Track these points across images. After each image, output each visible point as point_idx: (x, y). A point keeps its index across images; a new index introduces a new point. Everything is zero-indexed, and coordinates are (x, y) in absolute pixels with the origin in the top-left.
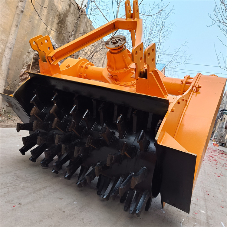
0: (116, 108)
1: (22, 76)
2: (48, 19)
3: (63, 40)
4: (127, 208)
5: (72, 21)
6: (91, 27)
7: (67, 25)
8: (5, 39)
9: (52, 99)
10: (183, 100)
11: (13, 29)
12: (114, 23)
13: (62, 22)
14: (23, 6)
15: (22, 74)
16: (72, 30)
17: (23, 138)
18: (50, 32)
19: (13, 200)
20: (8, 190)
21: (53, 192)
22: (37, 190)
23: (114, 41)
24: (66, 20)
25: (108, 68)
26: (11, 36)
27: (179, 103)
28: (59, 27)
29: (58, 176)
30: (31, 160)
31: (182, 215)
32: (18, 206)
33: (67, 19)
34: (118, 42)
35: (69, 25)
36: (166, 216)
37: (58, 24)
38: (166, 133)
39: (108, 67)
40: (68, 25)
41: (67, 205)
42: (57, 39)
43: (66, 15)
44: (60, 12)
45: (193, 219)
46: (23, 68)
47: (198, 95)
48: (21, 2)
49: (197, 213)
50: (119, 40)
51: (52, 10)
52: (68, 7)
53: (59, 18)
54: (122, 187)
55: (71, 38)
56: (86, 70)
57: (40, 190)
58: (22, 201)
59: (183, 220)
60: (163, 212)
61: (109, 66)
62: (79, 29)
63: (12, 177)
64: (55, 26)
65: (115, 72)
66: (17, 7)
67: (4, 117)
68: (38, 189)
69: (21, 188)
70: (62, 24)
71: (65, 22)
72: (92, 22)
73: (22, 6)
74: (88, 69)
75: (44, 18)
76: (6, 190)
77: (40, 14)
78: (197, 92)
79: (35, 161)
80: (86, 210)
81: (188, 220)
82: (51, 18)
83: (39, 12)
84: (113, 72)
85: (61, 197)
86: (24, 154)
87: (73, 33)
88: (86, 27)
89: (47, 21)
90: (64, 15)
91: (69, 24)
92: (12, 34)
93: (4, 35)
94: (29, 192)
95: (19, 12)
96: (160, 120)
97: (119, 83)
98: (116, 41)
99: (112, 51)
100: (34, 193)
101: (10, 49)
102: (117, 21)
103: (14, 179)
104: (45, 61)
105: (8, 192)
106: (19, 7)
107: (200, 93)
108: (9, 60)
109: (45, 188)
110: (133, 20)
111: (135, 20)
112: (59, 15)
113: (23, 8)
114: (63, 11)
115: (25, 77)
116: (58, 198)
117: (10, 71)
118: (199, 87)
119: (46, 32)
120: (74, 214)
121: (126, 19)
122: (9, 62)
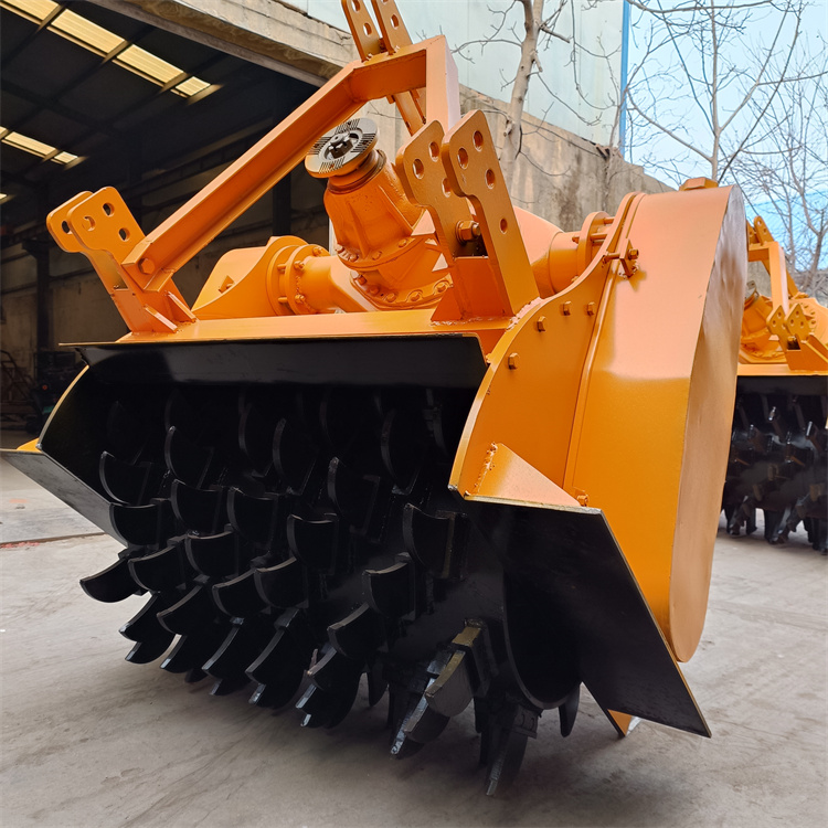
0: (765, 400)
52: (575, 164)
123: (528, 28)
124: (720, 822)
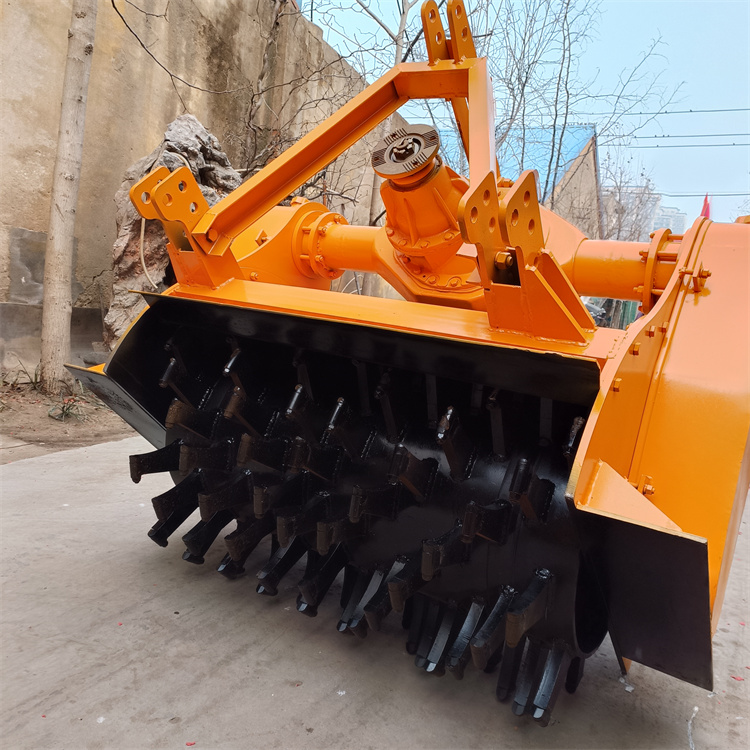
1: (119, 261)
2: (176, 51)
3: (234, 110)
4: (505, 693)
5: (255, 40)
6: (320, 49)
7: (239, 59)
8: (47, 143)
9: (227, 370)
10: (651, 334)
11: (70, 111)
12: (392, 83)
13: (220, 51)
14: (89, 32)
15: (118, 255)
16: (259, 74)
17: (153, 500)
18: (188, 93)
19: (154, 710)
20: (135, 675)
21: (268, 664)
22: (219, 664)
23: (399, 149)
24: (234, 43)
25: (392, 235)
26: (65, 137)
27: (635, 353)
28: (215, 70)
29: (277, 602)
30: (189, 560)
31: (690, 692)
32: (172, 726)
33: (237, 36)
34: (411, 151)
35: (246, 54)
36: (638, 703)
37: (209, 59)
38: (601, 463)
39: (391, 232)
40: (242, 58)
41: (317, 703)
42: (213, 111)
43: (230, 25)
44: (212, 17)
45: (728, 701)
46: (120, 234)
47: (702, 299)
48: (80, 20)
49: (742, 677)
50: (415, 141)
51: (182, 15)
53: (211, 39)
54: (479, 643)
55: (258, 104)
56: (322, 242)
57: (228, 660)
58: (182, 708)
59: (693, 711)
60: (627, 689)
61: (394, 227)
62: (279, 64)
63: (141, 626)
64: (201, 67)
66: (70, 36)
67: (83, 405)
68: (222, 657)
69: (172, 663)
70: (221, 59)
71: (230, 51)
72: (320, 31)
73: (86, 30)
74: (327, 238)
75: (160, 52)
76: (126, 675)
77: (147, 38)
78: (696, 291)
79: (202, 561)
80: (376, 713)
81: (711, 707)
82: (184, 46)
83: (141, 31)
84: (408, 246)
85: (294, 679)
86: (164, 543)
87: (263, 85)
88: (305, 49)
89: (173, 57)
90: (224, 26)
91: (247, 51)
92: (67, 132)
93: (44, 131)
94: (198, 673)
95: (79, 54)
96: (576, 420)
97: (432, 279)
98: (405, 148)
99: (398, 183)
100: (213, 673)
101: (68, 182)
102: (402, 73)
103: (148, 632)
104: (186, 247)
105: (135, 682)
106: (77, 37)
107: (707, 292)
108: (73, 216)
109: (243, 650)
110: (454, 67)
111: (462, 65)
112: (207, 30)
113: (91, 38)
114: (220, 13)
115: (130, 263)
116: (287, 682)
117: (81, 247)
118: (703, 275)
119: (173, 97)
120: (341, 735)
121: (431, 62)
122: (72, 223)
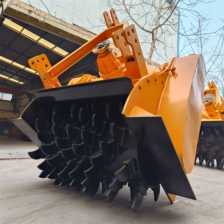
65: (211, 113)
123: (153, 39)
124: (199, 222)
